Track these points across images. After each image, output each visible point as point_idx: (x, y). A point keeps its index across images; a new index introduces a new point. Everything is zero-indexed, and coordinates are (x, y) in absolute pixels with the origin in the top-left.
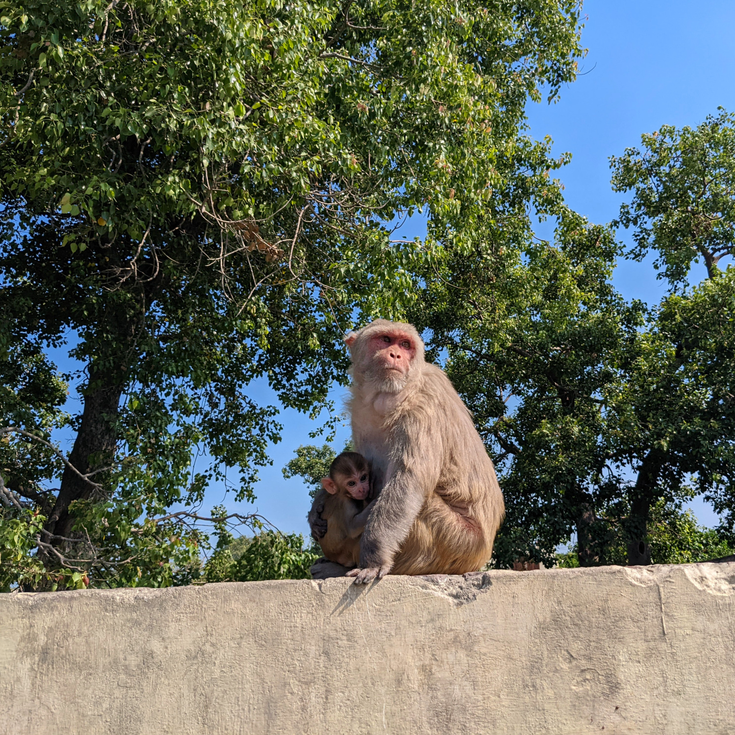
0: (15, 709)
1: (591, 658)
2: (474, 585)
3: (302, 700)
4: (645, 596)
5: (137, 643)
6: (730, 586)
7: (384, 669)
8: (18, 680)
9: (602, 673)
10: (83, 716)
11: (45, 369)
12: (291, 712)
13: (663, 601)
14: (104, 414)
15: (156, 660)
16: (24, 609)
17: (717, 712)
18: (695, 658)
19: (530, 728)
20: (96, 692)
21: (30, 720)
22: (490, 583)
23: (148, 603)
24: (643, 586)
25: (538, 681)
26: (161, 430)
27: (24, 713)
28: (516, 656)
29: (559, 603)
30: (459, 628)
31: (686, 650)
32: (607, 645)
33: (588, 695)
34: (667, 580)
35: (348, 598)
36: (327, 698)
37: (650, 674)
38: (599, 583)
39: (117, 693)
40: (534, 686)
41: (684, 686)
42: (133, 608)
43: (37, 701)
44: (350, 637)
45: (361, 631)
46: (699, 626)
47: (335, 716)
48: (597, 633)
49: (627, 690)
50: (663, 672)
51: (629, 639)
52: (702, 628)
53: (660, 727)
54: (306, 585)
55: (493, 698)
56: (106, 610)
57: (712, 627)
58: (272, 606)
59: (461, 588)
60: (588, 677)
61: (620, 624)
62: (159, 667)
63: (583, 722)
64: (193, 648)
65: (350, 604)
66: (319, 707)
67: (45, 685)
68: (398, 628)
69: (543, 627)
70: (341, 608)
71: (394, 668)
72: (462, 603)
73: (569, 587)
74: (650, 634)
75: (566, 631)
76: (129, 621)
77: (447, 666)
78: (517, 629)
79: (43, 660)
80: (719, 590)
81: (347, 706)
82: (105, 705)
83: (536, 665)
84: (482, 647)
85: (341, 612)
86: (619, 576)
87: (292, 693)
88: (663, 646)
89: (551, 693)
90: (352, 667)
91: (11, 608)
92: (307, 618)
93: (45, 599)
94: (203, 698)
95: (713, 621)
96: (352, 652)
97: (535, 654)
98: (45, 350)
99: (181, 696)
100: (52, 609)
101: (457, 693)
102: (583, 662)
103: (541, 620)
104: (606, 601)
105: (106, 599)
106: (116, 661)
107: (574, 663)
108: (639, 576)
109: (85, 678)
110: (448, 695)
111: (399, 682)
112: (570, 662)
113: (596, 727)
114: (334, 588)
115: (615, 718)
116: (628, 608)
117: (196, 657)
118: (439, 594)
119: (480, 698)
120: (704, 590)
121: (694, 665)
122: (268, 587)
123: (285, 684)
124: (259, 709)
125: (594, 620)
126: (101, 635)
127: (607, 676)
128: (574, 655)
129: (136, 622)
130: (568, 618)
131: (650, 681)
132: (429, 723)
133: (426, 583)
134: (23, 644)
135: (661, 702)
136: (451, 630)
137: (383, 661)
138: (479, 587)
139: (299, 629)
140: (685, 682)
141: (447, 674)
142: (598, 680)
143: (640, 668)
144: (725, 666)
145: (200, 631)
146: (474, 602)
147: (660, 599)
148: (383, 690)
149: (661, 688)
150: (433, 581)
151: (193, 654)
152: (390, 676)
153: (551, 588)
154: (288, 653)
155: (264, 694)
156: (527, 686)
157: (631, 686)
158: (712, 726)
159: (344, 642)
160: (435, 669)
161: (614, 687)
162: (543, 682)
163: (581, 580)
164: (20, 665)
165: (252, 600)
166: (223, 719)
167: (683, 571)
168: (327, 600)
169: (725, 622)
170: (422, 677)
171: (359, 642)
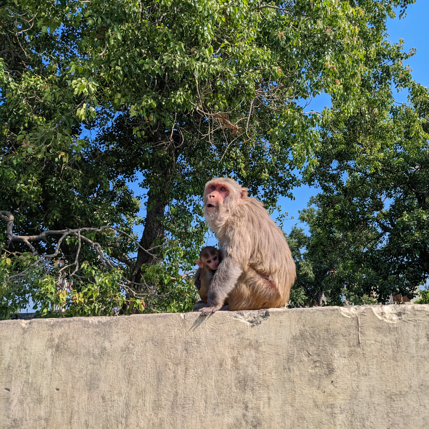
0: (45, 373)
1: (319, 355)
2: (261, 316)
3: (174, 372)
4: (350, 323)
5: (99, 343)
6: (398, 318)
7: (214, 358)
8: (46, 360)
9: (325, 363)
10: (74, 377)
11: (128, 194)
12: (169, 378)
13: (360, 326)
14: (157, 217)
15: (107, 351)
16: (49, 326)
17: (386, 385)
18: (376, 356)
19: (286, 390)
20: (80, 366)
21: (51, 379)
22: (269, 315)
23: (104, 324)
24: (349, 317)
25: (291, 366)
26: (187, 224)
27: (49, 376)
28: (280, 353)
29: (304, 326)
30: (252, 338)
31: (371, 352)
32: (328, 348)
33: (317, 374)
34: (362, 314)
35: (197, 323)
36: (186, 372)
37: (351, 364)
38: (326, 315)
39: (90, 367)
40: (289, 369)
41: (369, 371)
42: (97, 326)
43: (54, 369)
44: (198, 342)
45: (203, 339)
46: (379, 339)
47: (189, 381)
48: (323, 342)
49: (338, 372)
50: (358, 363)
51: (340, 345)
52: (380, 340)
53: (355, 392)
54: (177, 316)
55: (268, 374)
56: (85, 327)
57: (386, 340)
58: (161, 326)
59: (254, 317)
60: (317, 365)
61: (336, 337)
62: (108, 355)
63: (314, 388)
64: (124, 346)
65: (198, 325)
66: (182, 376)
67: (58, 362)
68: (221, 338)
69: (295, 338)
70: (194, 328)
71: (219, 358)
72: (254, 326)
73: (309, 317)
74: (351, 343)
75: (307, 341)
76: (95, 332)
77: (245, 358)
78: (281, 339)
79: (57, 350)
80: (391, 320)
81: (195, 376)
82: (84, 373)
83: (291, 358)
84: (263, 348)
85: (194, 330)
86: (336, 312)
87: (170, 369)
88: (359, 350)
89: (297, 373)
90: (198, 357)
91: (43, 326)
92: (177, 332)
93: (58, 322)
94: (128, 370)
95: (387, 337)
96: (198, 349)
97: (290, 352)
98: (127, 184)
99: (118, 369)
100: (61, 327)
101: (250, 371)
102: (315, 357)
103: (294, 334)
104: (329, 325)
105: (85, 322)
106: (89, 352)
107: (311, 357)
108: (348, 312)
109: (75, 359)
110: (245, 372)
111: (221, 365)
112: (309, 357)
113: (320, 391)
114: (191, 317)
115: (331, 387)
116: (340, 329)
117: (125, 350)
118: (243, 321)
119: (261, 374)
120: (383, 320)
121: (375, 360)
122: (160, 317)
123: (167, 365)
124: (154, 376)
125: (322, 335)
126: (82, 339)
127: (327, 365)
128: (311, 353)
129: (98, 333)
130: (308, 334)
131: (351, 368)
132: (236, 386)
133: (237, 315)
134: (48, 343)
135: (356, 379)
136: (248, 339)
137: (214, 354)
138: (263, 317)
139: (174, 338)
140: (370, 369)
141: (245, 362)
142: (323, 367)
143: (345, 361)
144: (392, 361)
145: (127, 338)
146: (260, 325)
147: (358, 324)
148: (213, 369)
149: (357, 372)
150: (241, 314)
151: (124, 349)
152: (216, 362)
153: (300, 318)
154: (168, 349)
155: (156, 369)
156: (286, 369)
157: (340, 370)
158: (383, 393)
159: (195, 344)
160: (239, 359)
161: (331, 371)
162: (294, 367)
163: (316, 314)
164: (47, 353)
165: (152, 323)
166: (137, 380)
167: (371, 309)
168: (187, 323)
169: (394, 337)
170: (233, 363)
171: (202, 344)
